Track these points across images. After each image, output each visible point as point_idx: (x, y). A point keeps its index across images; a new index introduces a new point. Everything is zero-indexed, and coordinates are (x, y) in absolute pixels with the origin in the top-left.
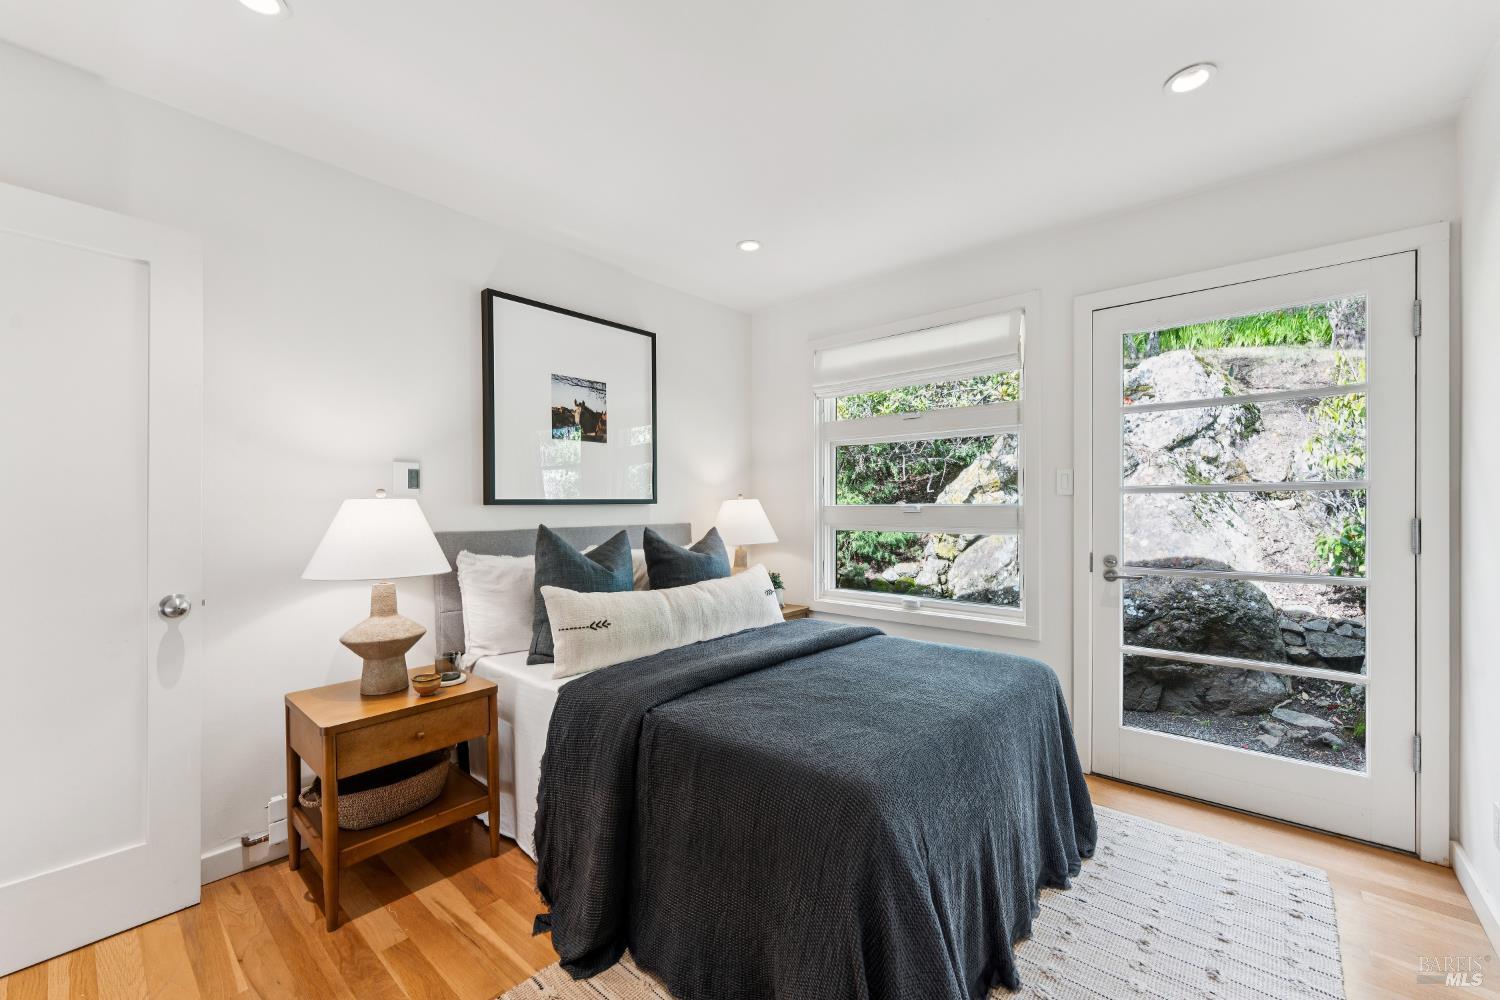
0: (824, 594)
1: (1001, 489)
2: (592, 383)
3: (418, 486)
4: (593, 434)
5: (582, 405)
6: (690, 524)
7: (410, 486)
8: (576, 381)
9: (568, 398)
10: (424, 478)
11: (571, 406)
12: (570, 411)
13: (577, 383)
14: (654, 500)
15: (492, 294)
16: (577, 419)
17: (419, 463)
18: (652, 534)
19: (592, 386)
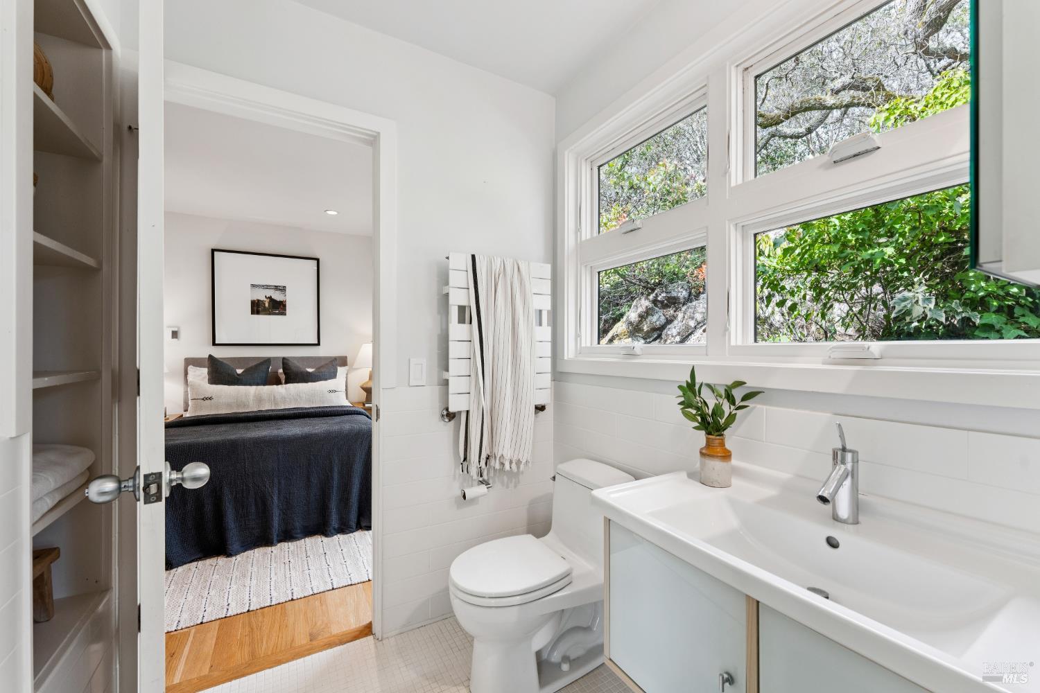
1: (629, 337)
3: (176, 337)
4: (277, 312)
5: (270, 298)
6: (346, 357)
7: (173, 337)
8: (265, 286)
9: (261, 295)
10: (182, 335)
11: (263, 298)
12: (262, 301)
13: (267, 287)
14: (318, 344)
15: (213, 251)
16: (267, 305)
17: (179, 328)
18: (285, 361)
19: (276, 288)
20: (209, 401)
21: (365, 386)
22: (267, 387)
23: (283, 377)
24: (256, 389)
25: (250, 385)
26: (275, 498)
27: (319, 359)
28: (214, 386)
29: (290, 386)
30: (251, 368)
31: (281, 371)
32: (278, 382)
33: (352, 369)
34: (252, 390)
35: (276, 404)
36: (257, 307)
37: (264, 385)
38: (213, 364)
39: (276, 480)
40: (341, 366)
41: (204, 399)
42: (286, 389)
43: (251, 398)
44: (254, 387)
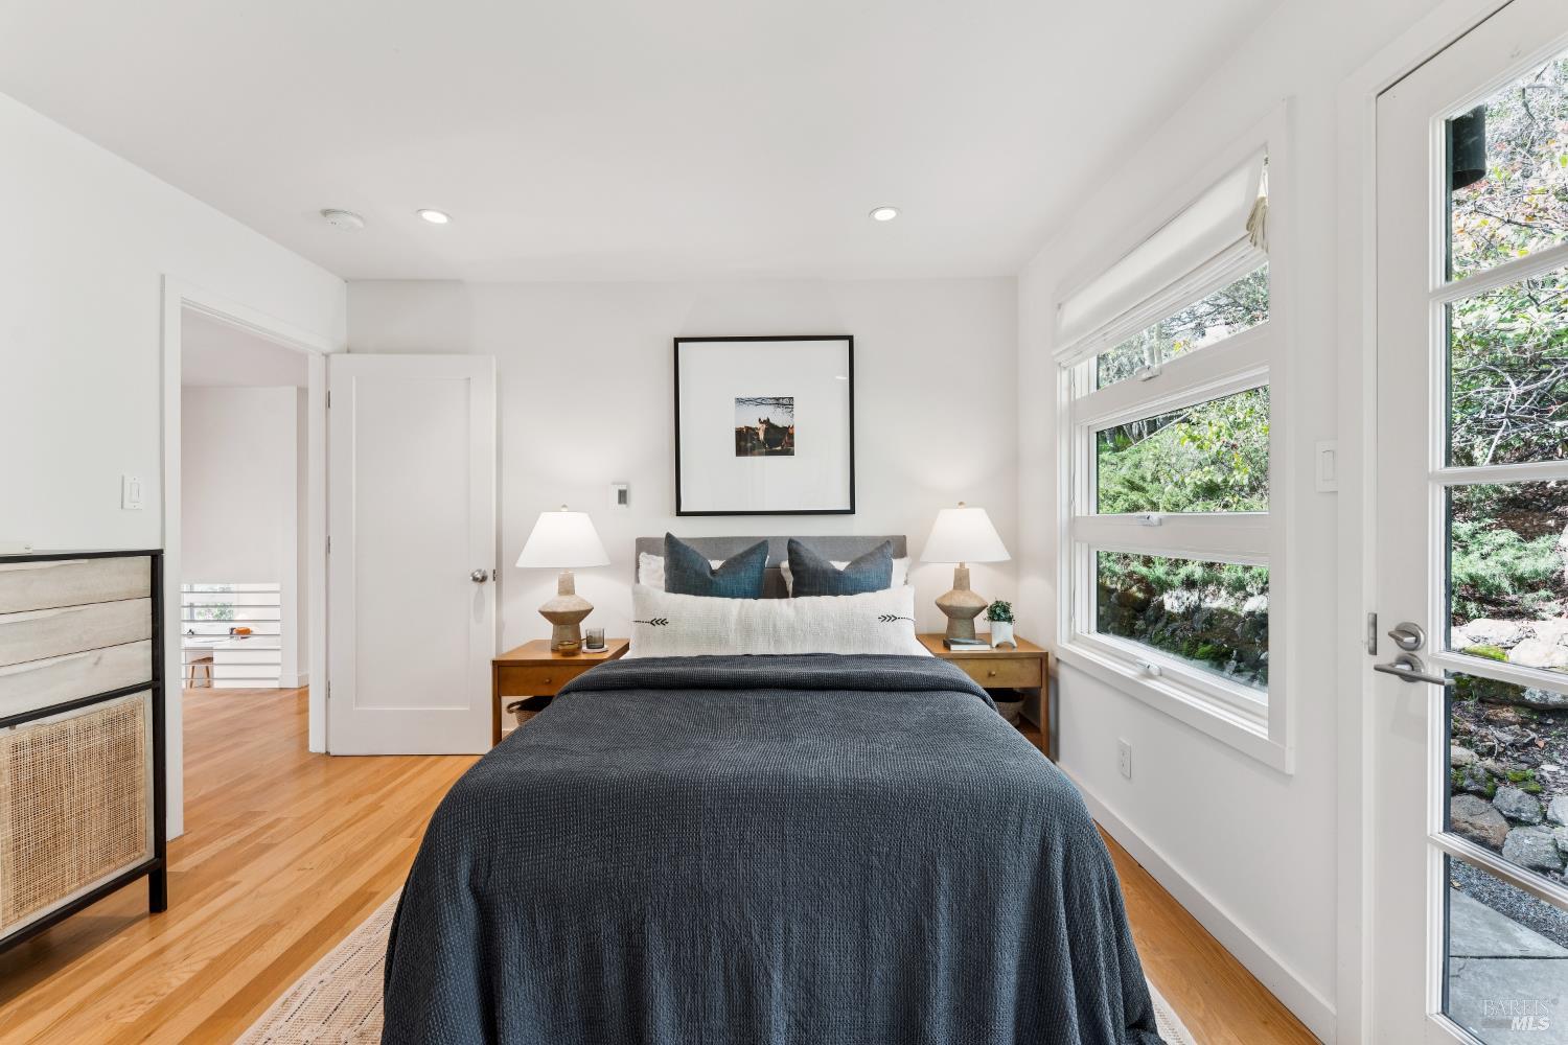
0: (1073, 639)
2: (778, 399)
3: (625, 502)
4: (779, 448)
5: (767, 422)
6: (904, 537)
7: (620, 502)
8: (759, 401)
9: (752, 418)
10: (633, 496)
11: (755, 424)
12: (753, 429)
13: (760, 402)
14: (852, 511)
15: (677, 341)
16: (762, 437)
17: (628, 484)
18: (794, 545)
19: (778, 402)
20: (662, 626)
21: (947, 603)
22: (761, 601)
23: (789, 579)
24: (742, 605)
25: (733, 596)
26: (777, 976)
27: (853, 540)
28: (673, 595)
29: (806, 602)
30: (735, 559)
31: (785, 564)
32: (782, 593)
33: (917, 563)
34: (733, 607)
35: (777, 641)
36: (746, 442)
37: (756, 597)
38: (674, 549)
39: (778, 922)
40: (896, 557)
41: (654, 622)
42: (795, 607)
43: (732, 624)
44: (738, 601)
